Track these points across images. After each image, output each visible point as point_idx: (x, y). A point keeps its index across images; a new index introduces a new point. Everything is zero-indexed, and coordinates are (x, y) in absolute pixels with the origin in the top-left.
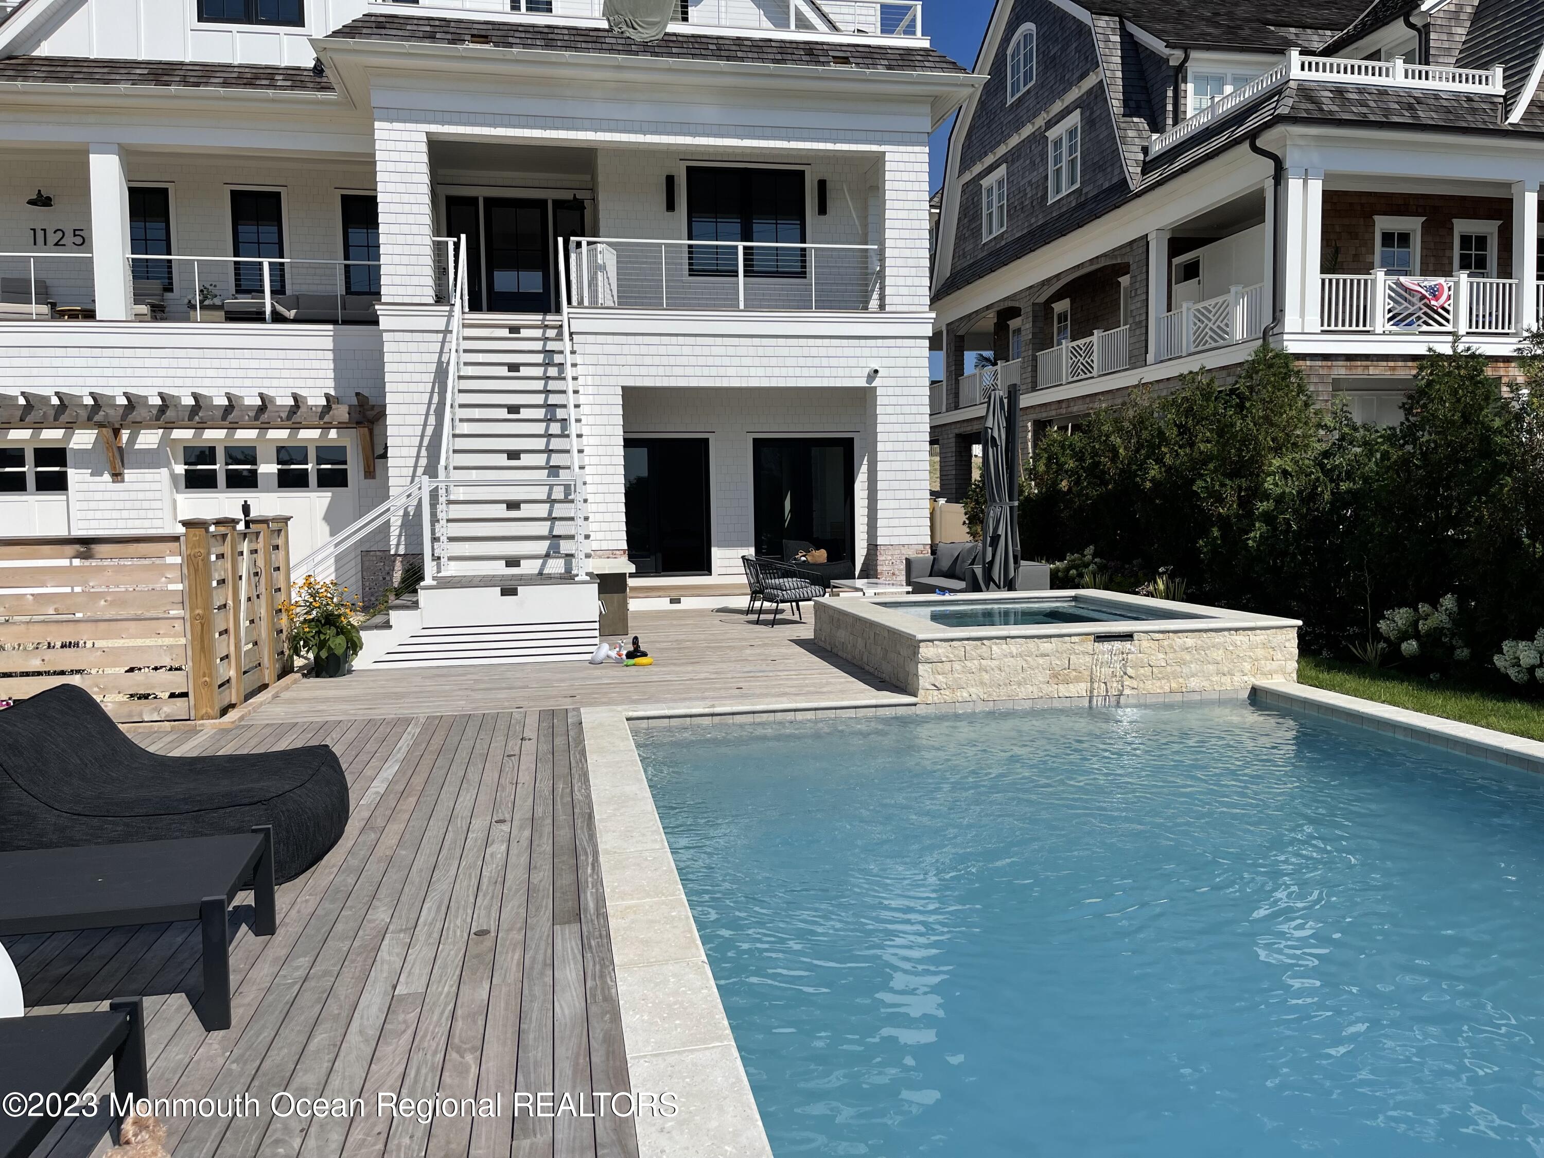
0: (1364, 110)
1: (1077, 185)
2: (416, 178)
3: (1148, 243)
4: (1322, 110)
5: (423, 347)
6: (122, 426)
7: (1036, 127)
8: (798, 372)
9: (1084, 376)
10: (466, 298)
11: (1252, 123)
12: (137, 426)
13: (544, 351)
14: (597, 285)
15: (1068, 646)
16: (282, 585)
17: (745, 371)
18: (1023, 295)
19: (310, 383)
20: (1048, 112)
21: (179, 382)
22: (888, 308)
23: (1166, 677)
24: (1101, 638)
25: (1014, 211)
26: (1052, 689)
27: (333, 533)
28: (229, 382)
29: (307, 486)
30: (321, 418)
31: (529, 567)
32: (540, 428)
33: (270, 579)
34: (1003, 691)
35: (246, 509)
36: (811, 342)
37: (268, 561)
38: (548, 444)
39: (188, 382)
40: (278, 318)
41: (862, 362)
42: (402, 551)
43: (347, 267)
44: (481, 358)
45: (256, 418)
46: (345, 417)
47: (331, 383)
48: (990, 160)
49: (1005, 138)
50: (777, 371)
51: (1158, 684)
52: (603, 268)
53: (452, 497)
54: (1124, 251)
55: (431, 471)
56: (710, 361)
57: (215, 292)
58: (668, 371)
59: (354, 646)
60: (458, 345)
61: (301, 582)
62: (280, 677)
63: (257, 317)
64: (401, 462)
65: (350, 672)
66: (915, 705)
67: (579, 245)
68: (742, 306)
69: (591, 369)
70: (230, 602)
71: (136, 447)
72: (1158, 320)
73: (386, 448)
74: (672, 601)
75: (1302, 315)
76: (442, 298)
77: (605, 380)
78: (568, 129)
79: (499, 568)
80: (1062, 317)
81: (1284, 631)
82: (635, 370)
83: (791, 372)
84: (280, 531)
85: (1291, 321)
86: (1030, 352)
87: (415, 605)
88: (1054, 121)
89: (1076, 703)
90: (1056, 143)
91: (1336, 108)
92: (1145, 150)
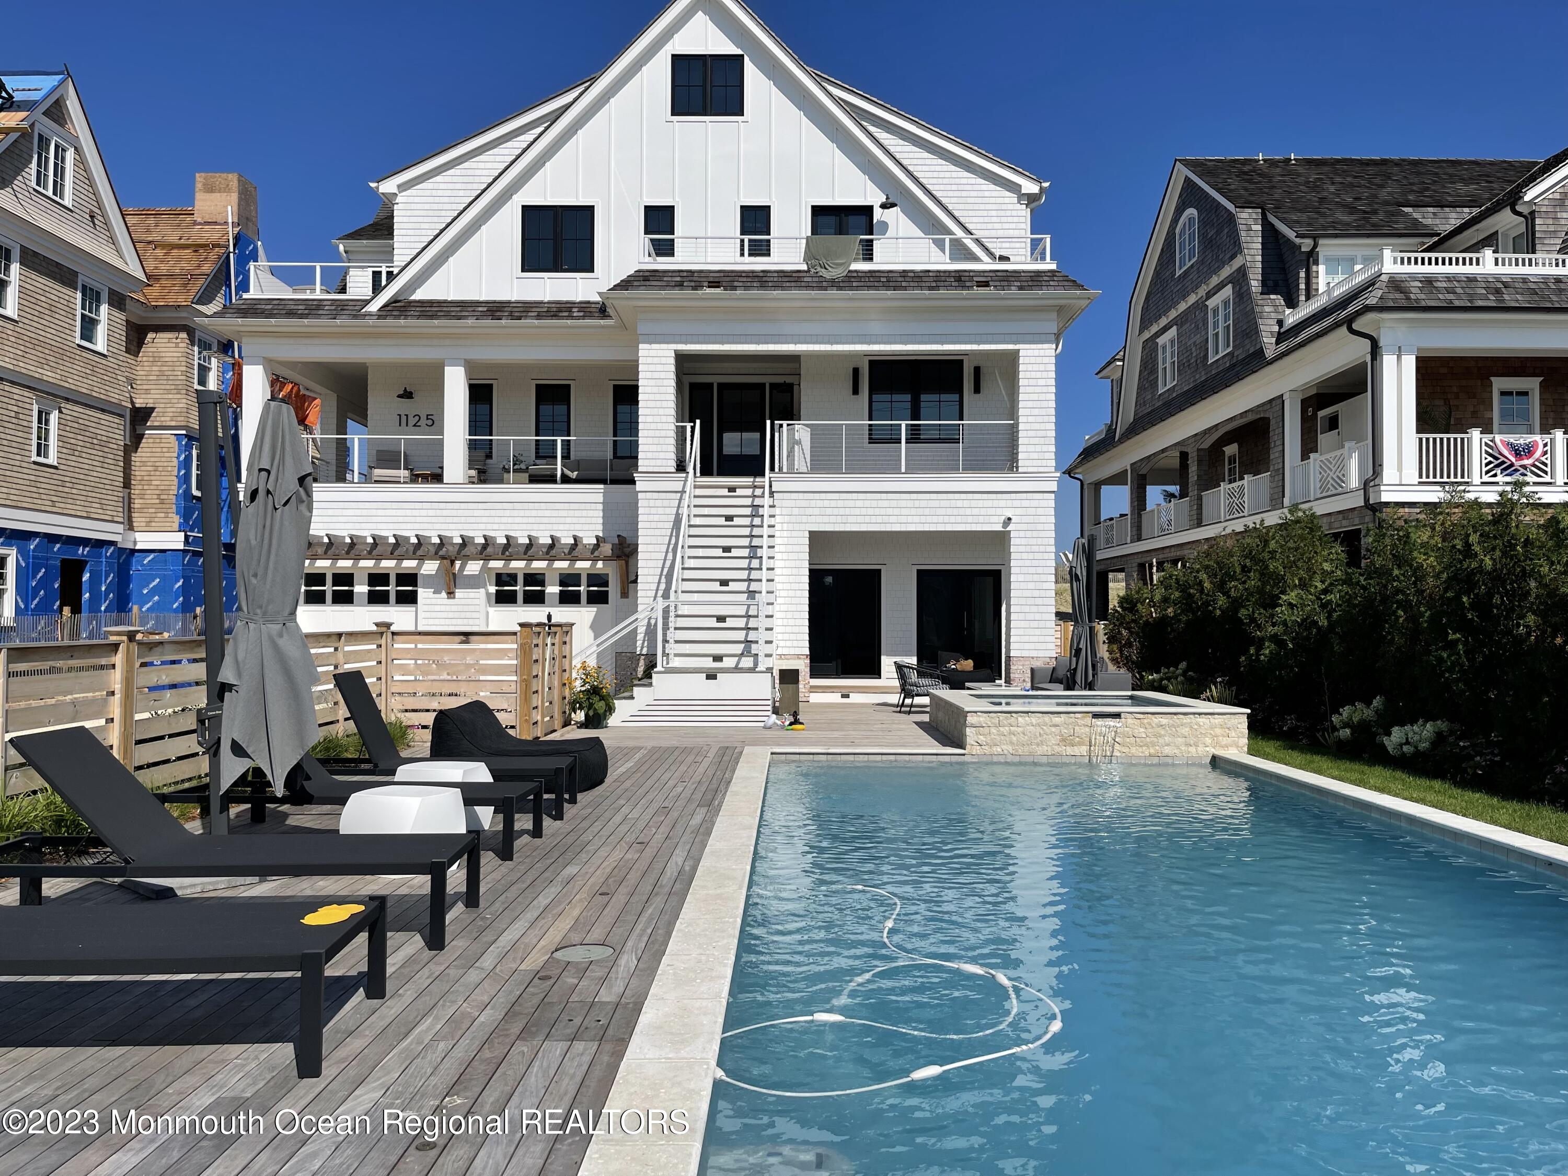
0: (1451, 296)
1: (1230, 349)
2: (666, 382)
3: (1283, 402)
4: (1409, 299)
5: (666, 503)
6: (456, 559)
7: (1199, 296)
8: (946, 519)
9: (1238, 515)
10: (698, 466)
11: (1351, 309)
12: (466, 558)
13: (753, 506)
14: (794, 456)
15: (1073, 720)
16: (567, 668)
17: (903, 519)
18: (1190, 441)
19: (586, 527)
20: (1208, 285)
21: (496, 527)
22: (1020, 470)
23: (1147, 745)
24: (1096, 716)
25: (1182, 367)
26: (1061, 749)
27: (596, 638)
28: (529, 527)
29: (579, 603)
30: (592, 553)
31: (729, 663)
32: (744, 563)
33: (561, 664)
34: (1026, 749)
35: (549, 617)
36: (957, 496)
37: (560, 651)
38: (749, 575)
39: (503, 527)
40: (566, 480)
41: (999, 511)
42: (645, 651)
43: (615, 442)
44: (706, 511)
45: (548, 553)
46: (609, 553)
47: (600, 527)
48: (1163, 321)
49: (1175, 304)
50: (929, 519)
51: (1140, 750)
52: (799, 443)
53: (680, 613)
54: (1266, 408)
55: (666, 596)
56: (877, 511)
57: (521, 458)
58: (844, 519)
59: (610, 709)
60: (690, 501)
61: (579, 666)
62: (563, 727)
63: (550, 479)
64: (647, 587)
65: (606, 727)
66: (964, 755)
67: (781, 426)
68: (903, 470)
69: (787, 519)
70: (540, 674)
71: (465, 573)
72: (1293, 469)
73: (637, 576)
74: (843, 696)
75: (1400, 469)
76: (681, 467)
77: (797, 527)
78: (775, 343)
79: (709, 663)
80: (1232, 460)
81: (1237, 716)
82: (820, 519)
83: (941, 519)
84: (567, 632)
85: (1389, 474)
86: (1196, 492)
87: (650, 685)
88: (1212, 292)
89: (1079, 760)
90: (1214, 311)
91: (1423, 296)
92: (1280, 323)
